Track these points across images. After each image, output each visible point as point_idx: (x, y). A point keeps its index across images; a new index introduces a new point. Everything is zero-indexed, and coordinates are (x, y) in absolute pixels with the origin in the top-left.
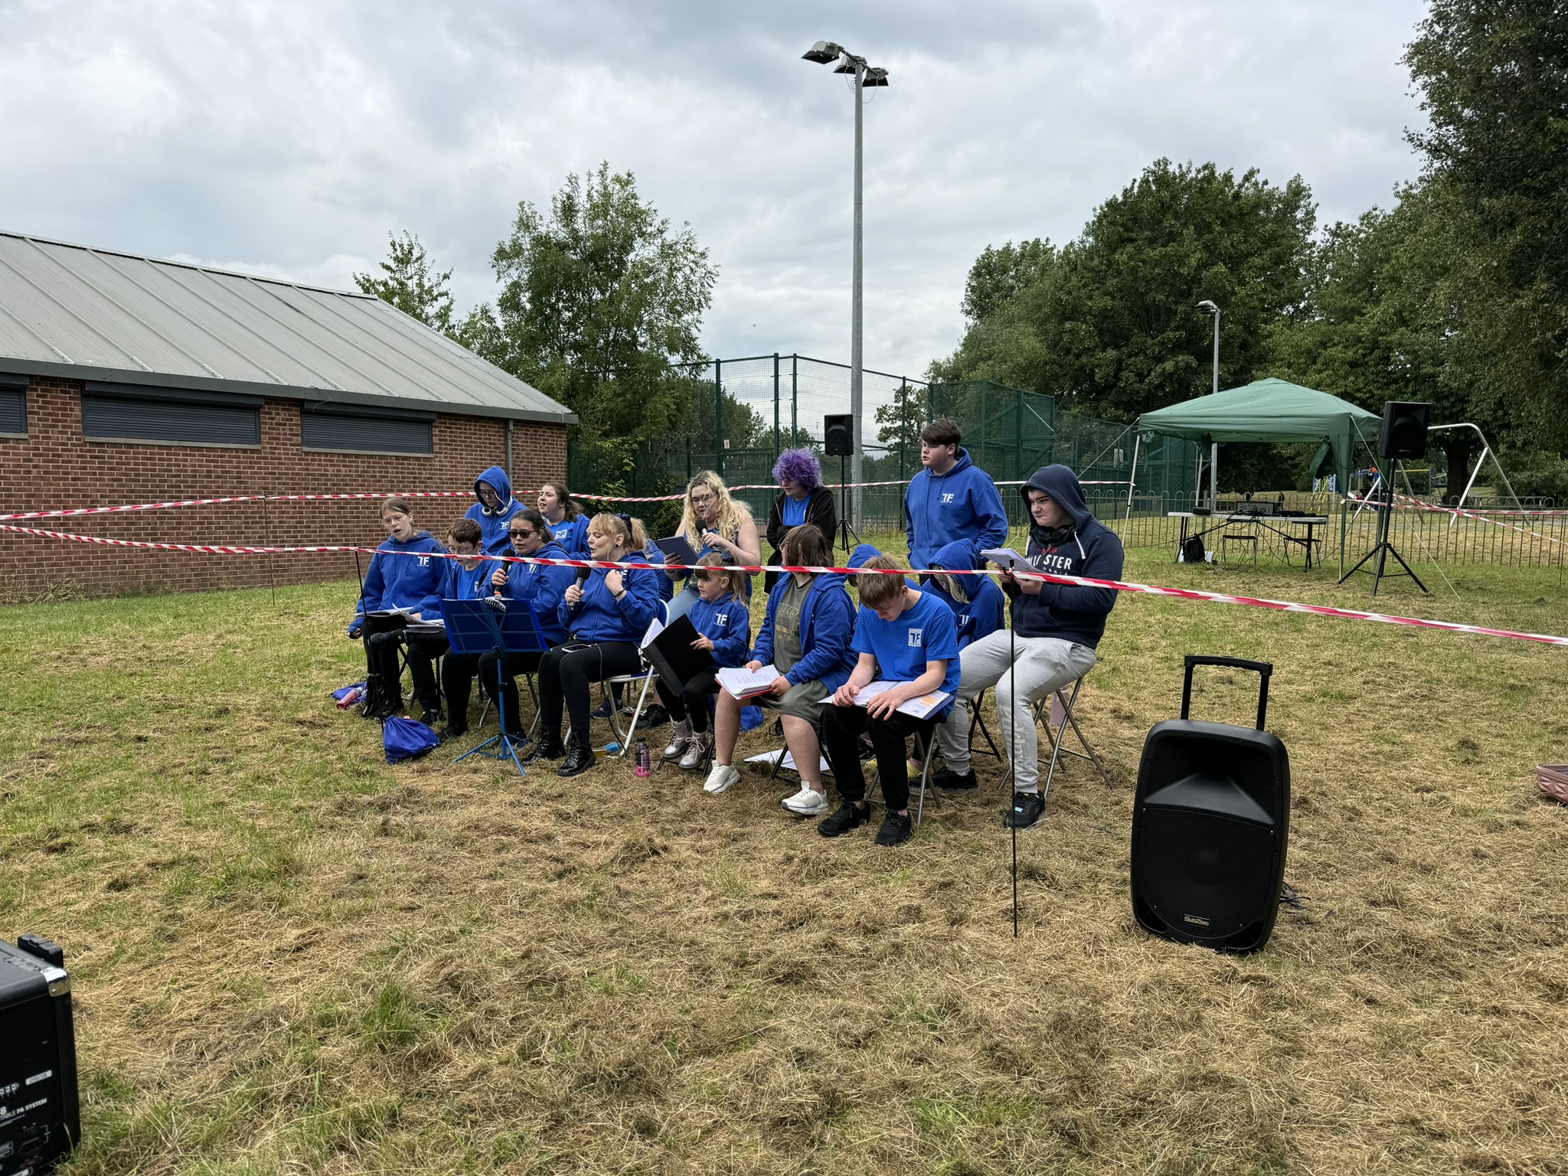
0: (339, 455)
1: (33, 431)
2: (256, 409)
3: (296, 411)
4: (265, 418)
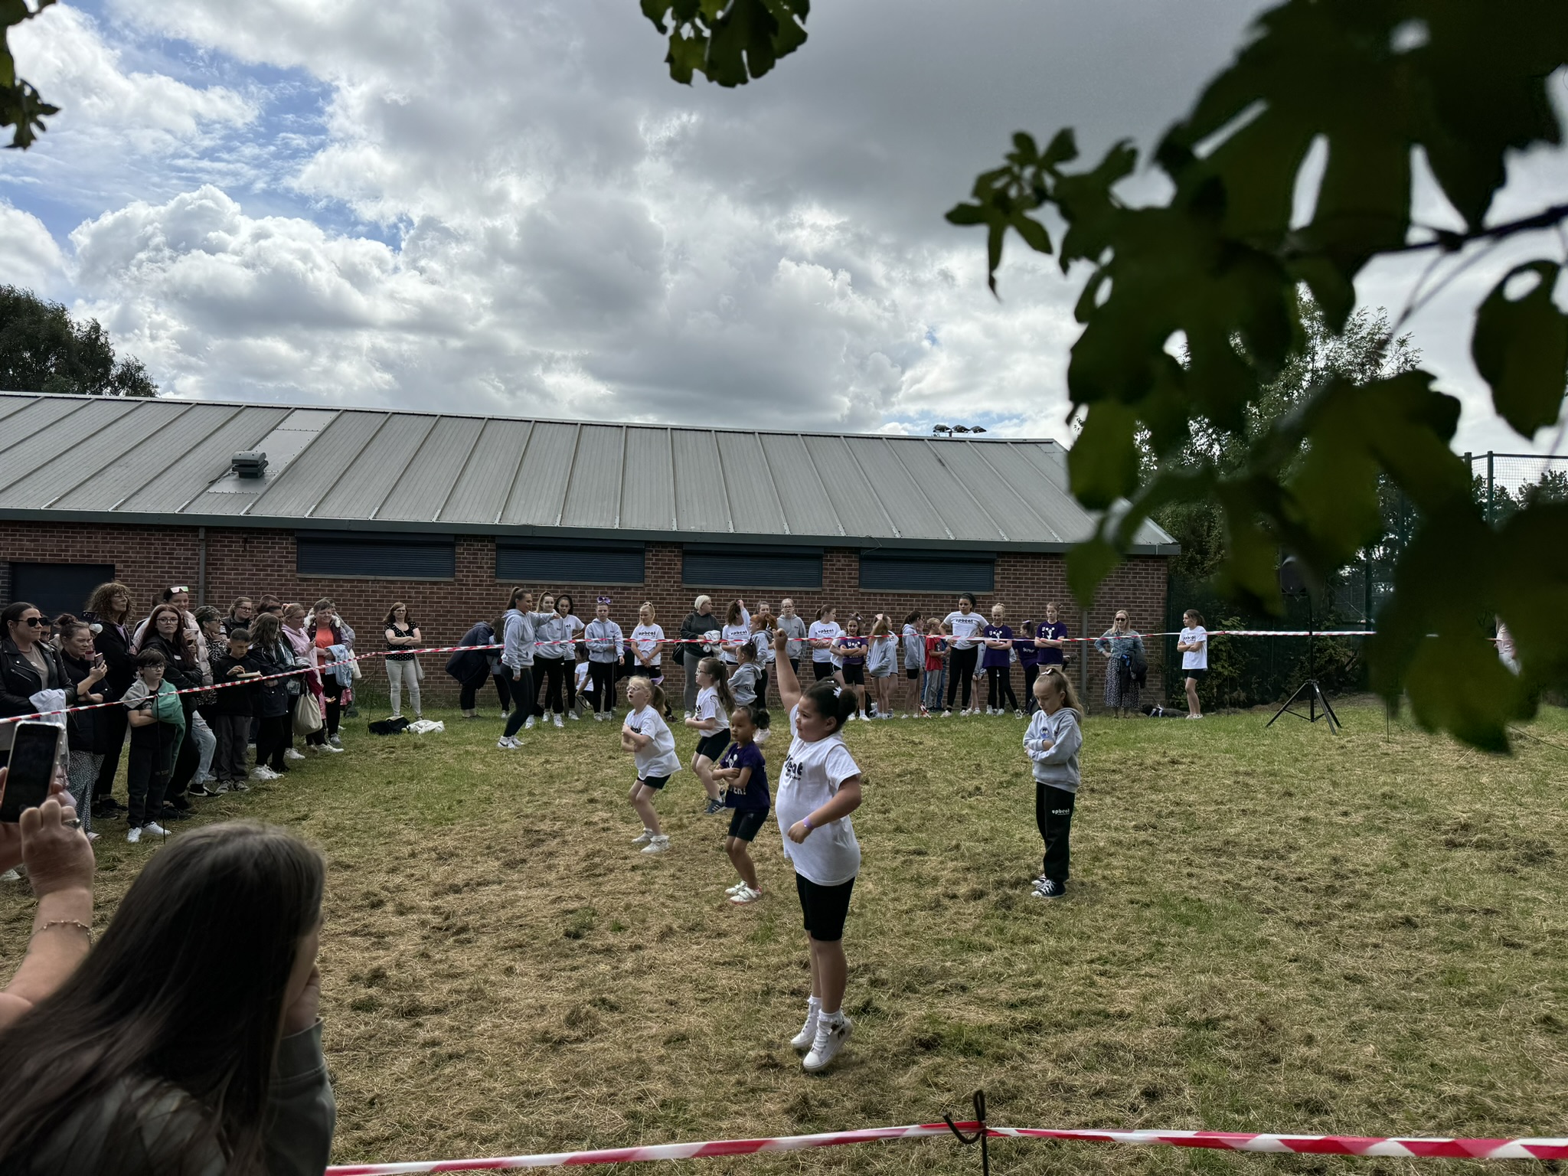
0: (894, 595)
1: (648, 581)
2: (819, 557)
3: (855, 557)
4: (827, 565)
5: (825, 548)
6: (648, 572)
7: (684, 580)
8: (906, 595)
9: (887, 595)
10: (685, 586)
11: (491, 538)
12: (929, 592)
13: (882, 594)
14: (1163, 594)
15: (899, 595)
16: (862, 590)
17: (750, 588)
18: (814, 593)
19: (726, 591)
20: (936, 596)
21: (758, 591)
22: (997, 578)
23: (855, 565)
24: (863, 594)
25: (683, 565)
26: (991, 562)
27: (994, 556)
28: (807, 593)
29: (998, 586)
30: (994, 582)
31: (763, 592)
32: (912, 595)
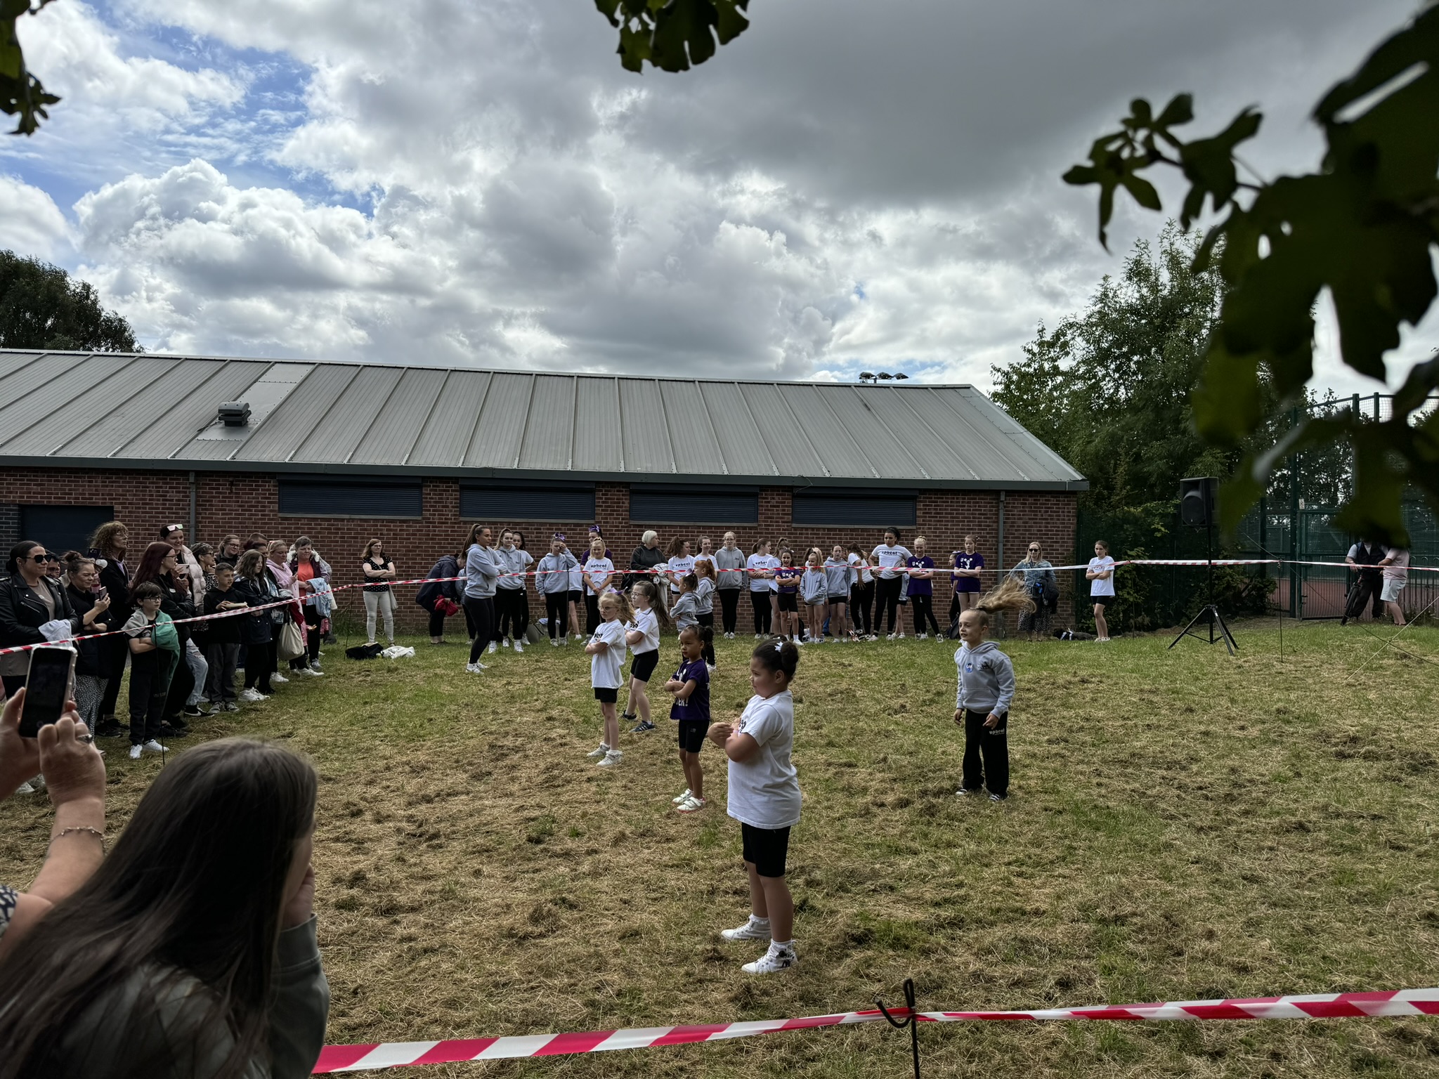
0: (824, 529)
2: (755, 495)
3: (788, 495)
4: (762, 502)
5: (761, 487)
6: (598, 510)
7: (631, 518)
8: (835, 529)
9: (818, 529)
10: (632, 522)
11: (455, 480)
12: (856, 527)
13: (813, 529)
14: (1073, 527)
15: (829, 529)
16: (794, 525)
17: (692, 524)
18: (750, 528)
19: (670, 526)
20: (863, 530)
21: (699, 527)
22: (919, 513)
23: (788, 502)
24: (795, 529)
25: (630, 503)
26: (913, 499)
27: (917, 493)
28: (744, 528)
29: (920, 521)
30: (916, 517)
31: (704, 527)
32: (840, 530)
